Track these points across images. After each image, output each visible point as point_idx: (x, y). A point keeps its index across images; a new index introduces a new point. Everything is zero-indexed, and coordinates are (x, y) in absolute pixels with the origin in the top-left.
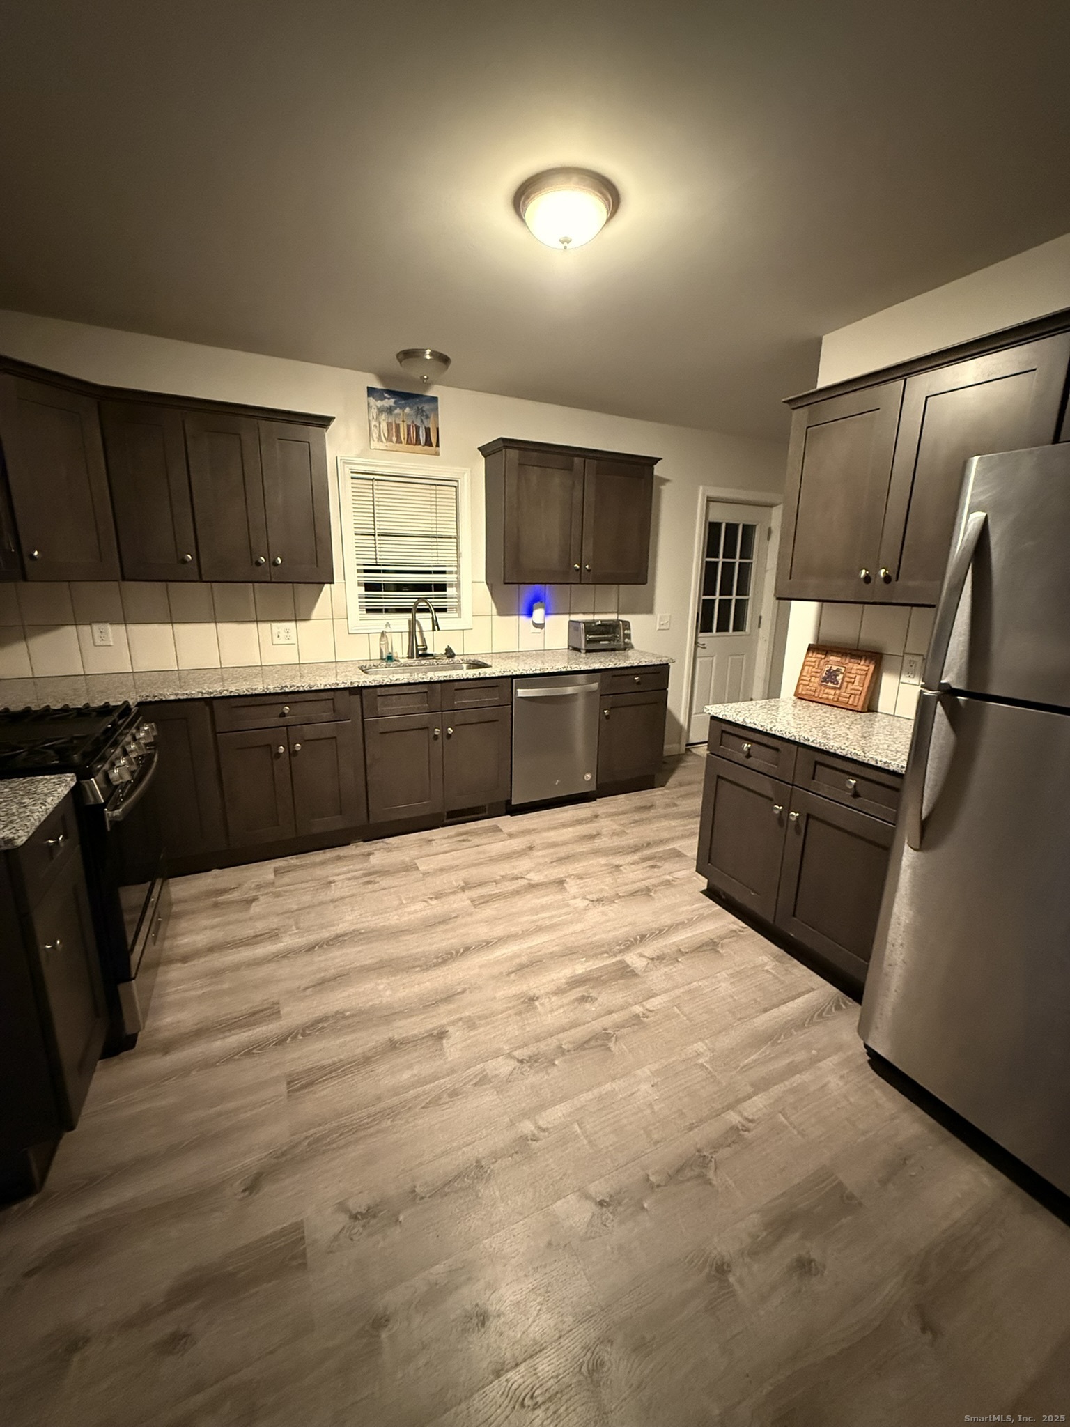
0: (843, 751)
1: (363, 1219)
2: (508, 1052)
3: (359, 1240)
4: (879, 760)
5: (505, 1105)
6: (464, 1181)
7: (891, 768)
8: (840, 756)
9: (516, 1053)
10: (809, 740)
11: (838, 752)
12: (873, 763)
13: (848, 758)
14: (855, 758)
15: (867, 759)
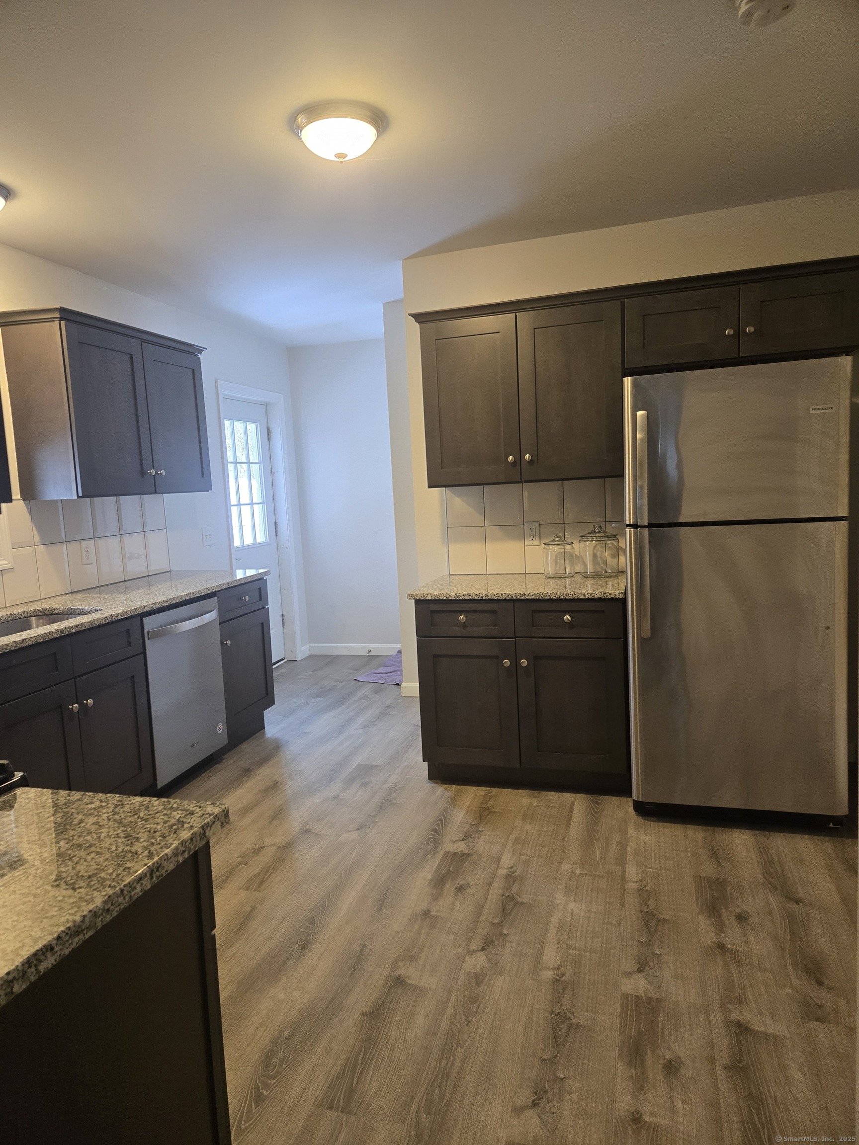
0: (556, 596)
1: (541, 1100)
2: (465, 951)
3: (558, 1109)
4: (586, 593)
5: (516, 976)
6: (561, 1028)
7: (596, 596)
8: (555, 599)
9: (472, 948)
10: (525, 595)
11: (552, 597)
12: (582, 597)
13: (562, 599)
14: (567, 597)
15: (577, 596)
